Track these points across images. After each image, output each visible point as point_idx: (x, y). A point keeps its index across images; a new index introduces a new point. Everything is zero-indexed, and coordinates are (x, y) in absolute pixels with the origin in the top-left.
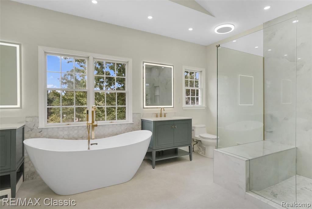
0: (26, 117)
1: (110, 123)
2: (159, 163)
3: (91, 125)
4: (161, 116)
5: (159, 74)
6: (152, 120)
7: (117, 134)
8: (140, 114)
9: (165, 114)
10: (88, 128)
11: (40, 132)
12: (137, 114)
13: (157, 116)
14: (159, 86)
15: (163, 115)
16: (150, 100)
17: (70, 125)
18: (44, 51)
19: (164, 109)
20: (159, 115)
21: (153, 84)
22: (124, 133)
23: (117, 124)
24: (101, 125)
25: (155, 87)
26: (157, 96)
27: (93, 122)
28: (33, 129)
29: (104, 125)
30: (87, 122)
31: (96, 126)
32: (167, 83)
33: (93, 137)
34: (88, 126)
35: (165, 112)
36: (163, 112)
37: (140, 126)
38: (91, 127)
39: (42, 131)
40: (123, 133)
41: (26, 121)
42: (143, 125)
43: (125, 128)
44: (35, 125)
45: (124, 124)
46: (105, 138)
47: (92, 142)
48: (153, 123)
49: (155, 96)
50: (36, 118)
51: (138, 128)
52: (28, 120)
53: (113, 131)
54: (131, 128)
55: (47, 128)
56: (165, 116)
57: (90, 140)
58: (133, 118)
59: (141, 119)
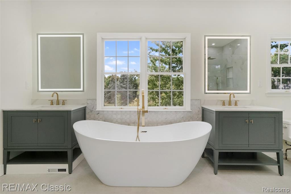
0: (87, 100)
1: (164, 109)
2: (222, 168)
3: (142, 110)
4: (230, 104)
5: (233, 53)
6: (214, 110)
7: (171, 123)
8: (201, 100)
9: (236, 101)
10: (138, 113)
11: (98, 114)
12: (196, 100)
13: (224, 104)
14: (232, 67)
15: (233, 103)
16: (221, 84)
17: (123, 109)
18: (101, 37)
19: (235, 94)
20: (227, 103)
21: (226, 66)
22: (180, 122)
23: (171, 112)
24: (154, 111)
25: (228, 68)
26: (230, 79)
27: (143, 107)
28: (93, 110)
29: (157, 111)
30: (137, 107)
31: (147, 111)
32: (243, 63)
33: (143, 124)
34: (138, 111)
35: (235, 99)
36: (232, 98)
37: (201, 116)
38: (141, 113)
39: (99, 113)
40: (178, 122)
41: (87, 103)
42: (204, 115)
43: (181, 117)
44: (93, 107)
45: (180, 111)
46: (157, 125)
47: (141, 129)
48: (215, 113)
49: (228, 79)
50: (94, 100)
51: (198, 117)
52: (89, 102)
53: (167, 118)
54: (189, 117)
55: (103, 111)
56: (236, 104)
57: (140, 127)
58: (191, 105)
59: (202, 107)
